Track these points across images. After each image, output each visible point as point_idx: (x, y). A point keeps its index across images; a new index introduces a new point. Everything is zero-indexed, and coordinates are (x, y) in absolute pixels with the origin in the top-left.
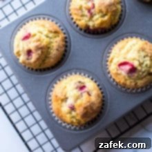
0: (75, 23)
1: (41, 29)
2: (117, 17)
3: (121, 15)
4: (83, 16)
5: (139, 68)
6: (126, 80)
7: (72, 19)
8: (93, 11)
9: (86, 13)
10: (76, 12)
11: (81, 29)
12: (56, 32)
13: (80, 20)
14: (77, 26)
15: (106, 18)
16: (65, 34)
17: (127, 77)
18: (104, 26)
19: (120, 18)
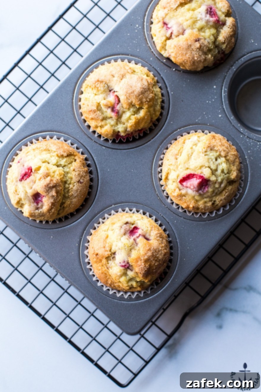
0: (94, 132)
1: (45, 156)
2: (158, 107)
3: (163, 102)
4: (104, 119)
5: (213, 178)
6: (197, 201)
7: (89, 127)
8: (118, 107)
9: (109, 112)
10: (92, 115)
11: (107, 140)
12: (69, 155)
13: (102, 127)
14: (100, 136)
15: (142, 113)
16: (82, 154)
17: (197, 198)
18: (142, 126)
19: (162, 108)
